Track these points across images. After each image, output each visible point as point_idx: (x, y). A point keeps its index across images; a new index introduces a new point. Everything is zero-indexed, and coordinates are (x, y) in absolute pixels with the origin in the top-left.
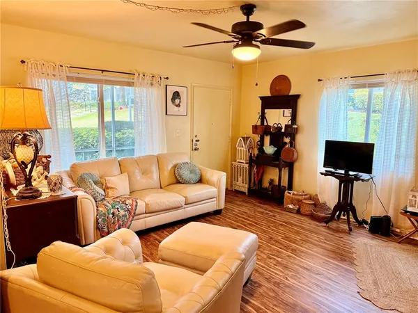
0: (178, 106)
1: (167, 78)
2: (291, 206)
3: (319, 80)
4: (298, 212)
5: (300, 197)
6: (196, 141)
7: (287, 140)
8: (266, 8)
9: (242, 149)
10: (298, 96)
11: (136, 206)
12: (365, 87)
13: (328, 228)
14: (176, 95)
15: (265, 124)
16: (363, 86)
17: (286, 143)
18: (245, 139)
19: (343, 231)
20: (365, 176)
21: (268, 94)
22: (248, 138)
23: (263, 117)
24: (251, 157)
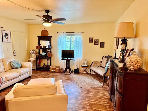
0: (7, 38)
1: (3, 28)
2: (52, 71)
3: (58, 33)
4: (55, 72)
5: (55, 68)
6: (15, 52)
7: (49, 50)
8: (52, 12)
9: (32, 54)
10: (51, 37)
11: (2, 79)
12: (70, 35)
13: (65, 74)
14: (6, 34)
15: (40, 45)
16: (69, 35)
17: (48, 51)
18: (33, 51)
19: (69, 74)
20: (72, 59)
21: (41, 35)
22: (34, 50)
23: (39, 43)
24: (36, 57)
